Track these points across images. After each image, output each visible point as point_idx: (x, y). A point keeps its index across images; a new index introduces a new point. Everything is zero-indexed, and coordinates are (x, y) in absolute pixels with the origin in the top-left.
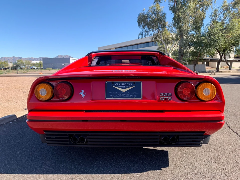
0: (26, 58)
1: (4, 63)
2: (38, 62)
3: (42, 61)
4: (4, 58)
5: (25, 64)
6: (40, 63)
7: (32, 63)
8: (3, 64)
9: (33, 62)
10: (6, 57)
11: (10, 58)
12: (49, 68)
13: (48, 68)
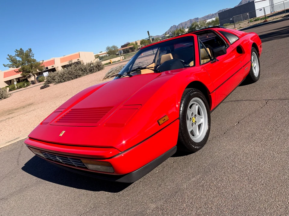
0: (203, 18)
1: (180, 30)
2: (214, 19)
3: (218, 17)
4: (181, 24)
5: (199, 26)
6: (216, 19)
7: (207, 23)
8: (180, 32)
9: (208, 21)
10: (183, 23)
11: (187, 22)
12: (226, 24)
13: (224, 25)
